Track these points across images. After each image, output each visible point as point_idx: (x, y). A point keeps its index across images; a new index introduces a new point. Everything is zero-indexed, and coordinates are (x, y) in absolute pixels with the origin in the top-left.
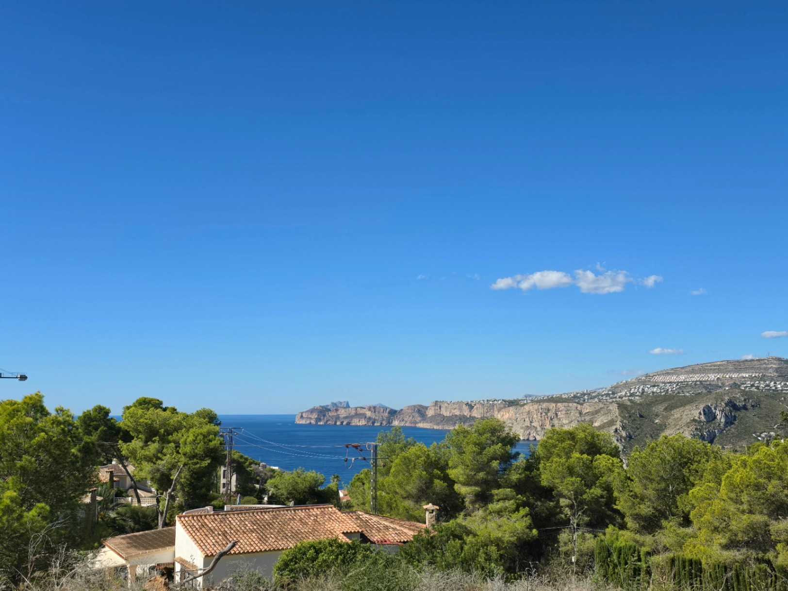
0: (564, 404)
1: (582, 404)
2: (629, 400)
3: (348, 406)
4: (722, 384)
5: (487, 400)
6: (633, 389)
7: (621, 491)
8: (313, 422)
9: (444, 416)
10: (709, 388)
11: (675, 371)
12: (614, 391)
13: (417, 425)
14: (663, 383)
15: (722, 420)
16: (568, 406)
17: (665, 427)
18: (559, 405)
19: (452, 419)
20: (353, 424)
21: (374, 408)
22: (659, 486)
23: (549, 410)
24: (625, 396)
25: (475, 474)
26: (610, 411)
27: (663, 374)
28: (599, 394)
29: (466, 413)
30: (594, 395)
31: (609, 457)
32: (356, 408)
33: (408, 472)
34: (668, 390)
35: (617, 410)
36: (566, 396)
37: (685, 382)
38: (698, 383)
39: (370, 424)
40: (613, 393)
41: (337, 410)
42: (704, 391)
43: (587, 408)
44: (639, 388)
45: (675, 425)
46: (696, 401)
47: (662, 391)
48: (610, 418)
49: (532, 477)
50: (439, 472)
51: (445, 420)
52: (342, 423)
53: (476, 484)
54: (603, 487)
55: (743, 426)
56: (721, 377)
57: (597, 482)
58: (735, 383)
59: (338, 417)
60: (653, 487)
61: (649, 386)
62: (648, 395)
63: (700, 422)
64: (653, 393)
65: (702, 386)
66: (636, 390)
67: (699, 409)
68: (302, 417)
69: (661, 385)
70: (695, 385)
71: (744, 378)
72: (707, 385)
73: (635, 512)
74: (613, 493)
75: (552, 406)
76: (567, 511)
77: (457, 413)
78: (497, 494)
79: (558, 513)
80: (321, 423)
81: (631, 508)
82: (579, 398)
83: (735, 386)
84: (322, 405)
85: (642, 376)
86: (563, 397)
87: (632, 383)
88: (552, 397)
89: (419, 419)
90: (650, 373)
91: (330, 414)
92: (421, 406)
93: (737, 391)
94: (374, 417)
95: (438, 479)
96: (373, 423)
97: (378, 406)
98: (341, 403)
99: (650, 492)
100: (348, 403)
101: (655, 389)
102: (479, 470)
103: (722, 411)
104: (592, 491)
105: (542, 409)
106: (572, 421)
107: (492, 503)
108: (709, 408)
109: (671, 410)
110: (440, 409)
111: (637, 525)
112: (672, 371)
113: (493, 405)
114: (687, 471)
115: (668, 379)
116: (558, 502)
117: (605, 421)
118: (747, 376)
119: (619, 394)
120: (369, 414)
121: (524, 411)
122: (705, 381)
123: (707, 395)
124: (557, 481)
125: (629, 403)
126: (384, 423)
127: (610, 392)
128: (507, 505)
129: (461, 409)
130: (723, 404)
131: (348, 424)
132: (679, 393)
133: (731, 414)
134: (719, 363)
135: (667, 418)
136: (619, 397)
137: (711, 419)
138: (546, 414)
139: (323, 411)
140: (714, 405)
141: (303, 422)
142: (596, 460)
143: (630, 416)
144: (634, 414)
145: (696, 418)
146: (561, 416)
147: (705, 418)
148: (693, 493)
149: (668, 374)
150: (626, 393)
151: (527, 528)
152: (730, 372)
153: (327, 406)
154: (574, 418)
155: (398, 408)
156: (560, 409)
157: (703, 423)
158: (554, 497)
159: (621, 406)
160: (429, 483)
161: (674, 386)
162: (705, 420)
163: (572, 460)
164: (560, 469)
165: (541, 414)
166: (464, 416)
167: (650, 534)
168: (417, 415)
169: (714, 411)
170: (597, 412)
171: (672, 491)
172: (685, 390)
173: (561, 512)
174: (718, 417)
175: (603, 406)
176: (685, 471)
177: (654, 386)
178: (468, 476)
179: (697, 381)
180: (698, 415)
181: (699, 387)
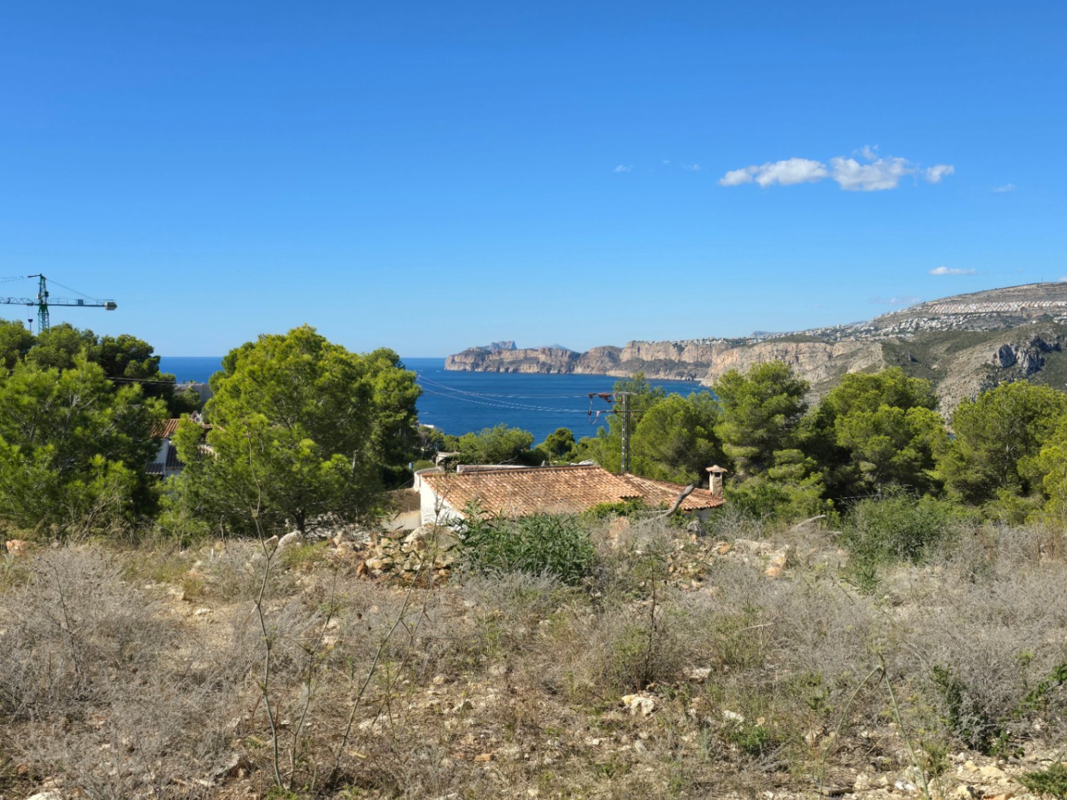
0: (808, 344)
1: (832, 344)
2: (900, 339)
3: (514, 348)
4: (1028, 315)
5: (703, 340)
6: (903, 324)
7: (942, 453)
8: (468, 368)
9: (643, 361)
10: (1008, 321)
11: (963, 299)
12: (878, 325)
13: (607, 373)
14: (945, 314)
15: (1024, 365)
16: (814, 347)
17: (946, 374)
18: (802, 345)
19: (655, 365)
20: (522, 371)
21: (550, 350)
22: (995, 446)
23: (786, 352)
24: (892, 332)
25: (752, 432)
26: (871, 354)
27: (947, 303)
28: (856, 331)
29: (674, 356)
30: (849, 331)
31: (927, 410)
32: (526, 350)
33: (664, 428)
34: (952, 324)
35: (881, 351)
36: (811, 333)
37: (976, 313)
38: (995, 314)
39: (544, 371)
40: (876, 329)
41: (500, 353)
42: (1002, 326)
43: (839, 349)
44: (912, 322)
45: (960, 372)
46: (990, 339)
47: (944, 325)
48: (870, 363)
49: (824, 436)
50: (703, 429)
51: (645, 366)
52: (507, 369)
53: (753, 443)
54: (918, 448)
55: (1052, 373)
56: (1027, 307)
57: (911, 441)
58: (1045, 315)
59: (501, 362)
60: (987, 447)
61: (926, 319)
62: (924, 332)
63: (995, 367)
64: (931, 328)
65: (999, 319)
66: (908, 325)
67: (993, 350)
68: (453, 361)
69: (943, 317)
70: (991, 317)
71: (1059, 307)
72: (1007, 317)
73: (959, 478)
74: (931, 455)
75: (792, 346)
76: (868, 477)
77: (662, 356)
78: (779, 457)
79: (856, 480)
80: (480, 370)
81: (954, 474)
82: (828, 335)
83: (1046, 318)
84: (480, 346)
85: (917, 306)
86: (807, 334)
87: (902, 315)
88: (792, 335)
89: (611, 364)
90: (929, 300)
91: (491, 358)
92: (612, 348)
93: (1048, 325)
94: (549, 362)
95: (701, 437)
96: (549, 370)
97: (555, 348)
98: (504, 343)
99: (982, 454)
100: (514, 344)
101: (934, 324)
102: (757, 427)
103: (1026, 353)
104: (904, 452)
105: (777, 350)
106: (818, 367)
107: (774, 467)
108: (1007, 348)
109: (955, 351)
110: (639, 351)
111: (961, 494)
112: (960, 299)
113: (711, 346)
114: (1033, 427)
115: (953, 309)
116: (857, 465)
117: (864, 367)
118: (1063, 304)
119: (884, 330)
120: (542, 358)
121: (754, 353)
122: (1003, 312)
123: (1007, 331)
124: (857, 440)
125: (897, 343)
126: (563, 370)
127: (872, 328)
128: (793, 469)
129: (666, 352)
130: (1027, 343)
131: (515, 371)
132: (967, 328)
133: (1038, 356)
134: (1025, 287)
135: (949, 362)
136: (885, 335)
137: (1010, 363)
138: (783, 357)
139: (481, 355)
140: (1015, 345)
141: (455, 368)
142: (910, 414)
143: (898, 360)
144: (904, 356)
145: (989, 362)
146: (803, 361)
147: (1002, 362)
148: (1046, 453)
149: (953, 302)
150: (894, 329)
151: (820, 497)
152: (1040, 299)
153: (486, 347)
154: (820, 363)
155: (581, 350)
156: (803, 351)
157: (998, 368)
158: (852, 460)
159: (887, 347)
160: (691, 442)
161: (961, 318)
162: (1000, 364)
163: (879, 414)
164: (863, 425)
165: (776, 357)
166: (671, 361)
167: (977, 505)
168: (607, 359)
169: (1014, 353)
170: (853, 354)
171: (1009, 453)
172: (975, 325)
173: (860, 479)
174: (1020, 361)
175: (862, 346)
176: (1029, 428)
177: (933, 319)
178: (742, 434)
179: (993, 312)
180: (992, 358)
181: (995, 320)
